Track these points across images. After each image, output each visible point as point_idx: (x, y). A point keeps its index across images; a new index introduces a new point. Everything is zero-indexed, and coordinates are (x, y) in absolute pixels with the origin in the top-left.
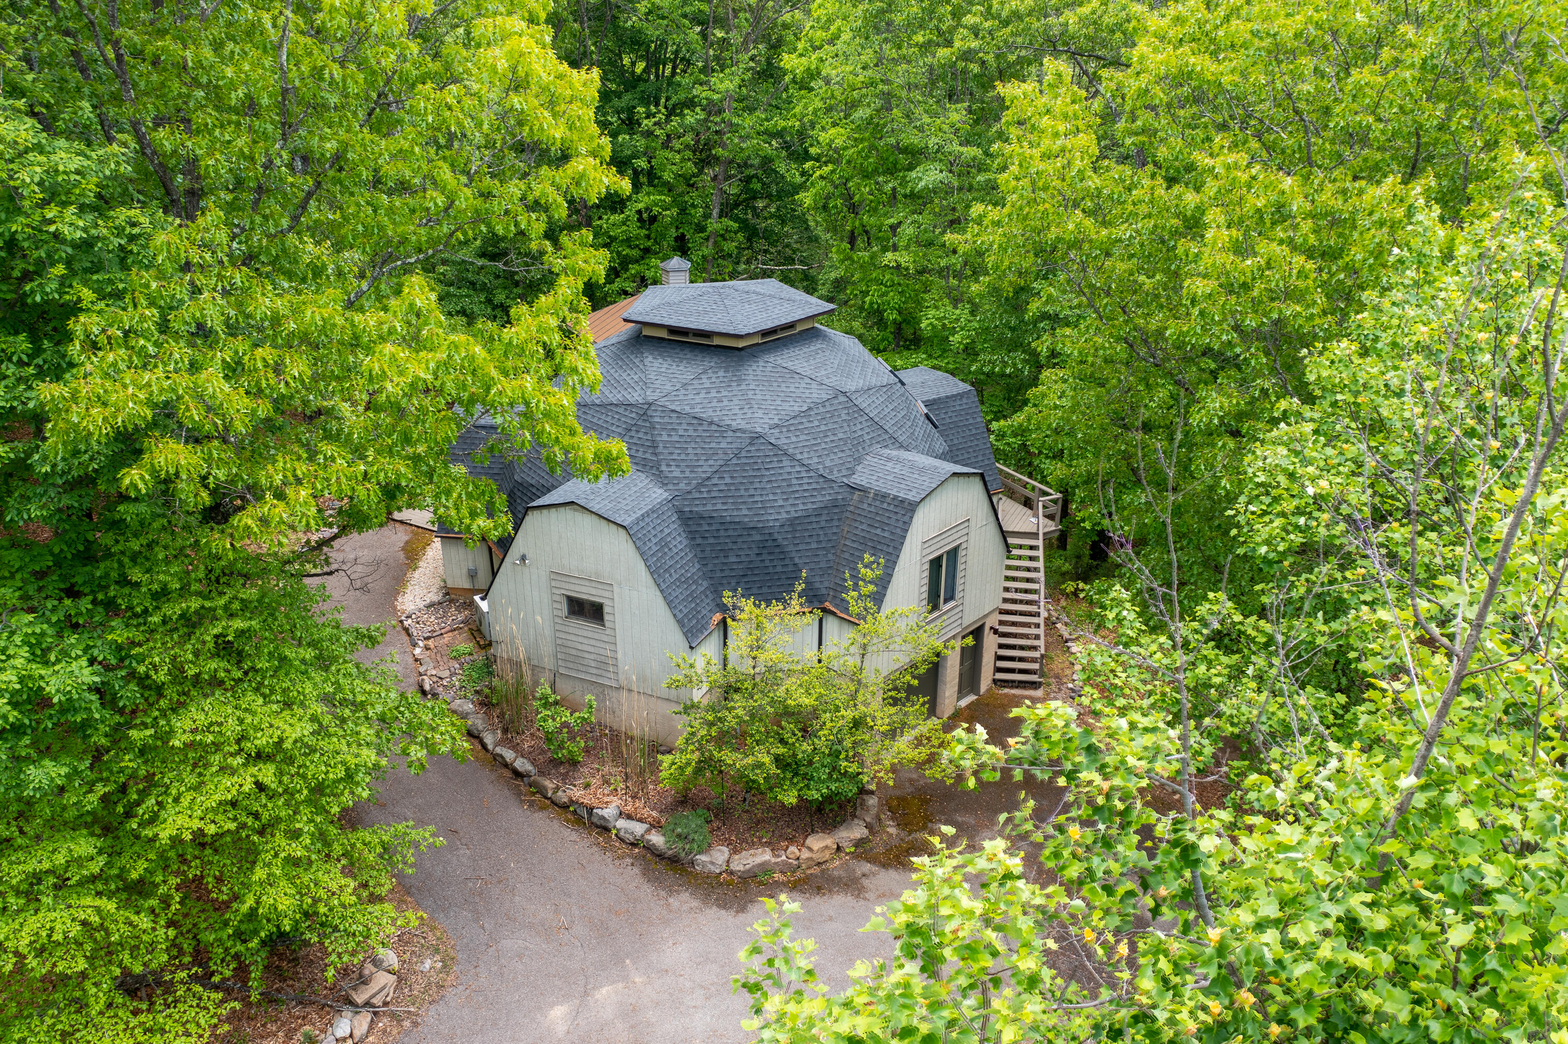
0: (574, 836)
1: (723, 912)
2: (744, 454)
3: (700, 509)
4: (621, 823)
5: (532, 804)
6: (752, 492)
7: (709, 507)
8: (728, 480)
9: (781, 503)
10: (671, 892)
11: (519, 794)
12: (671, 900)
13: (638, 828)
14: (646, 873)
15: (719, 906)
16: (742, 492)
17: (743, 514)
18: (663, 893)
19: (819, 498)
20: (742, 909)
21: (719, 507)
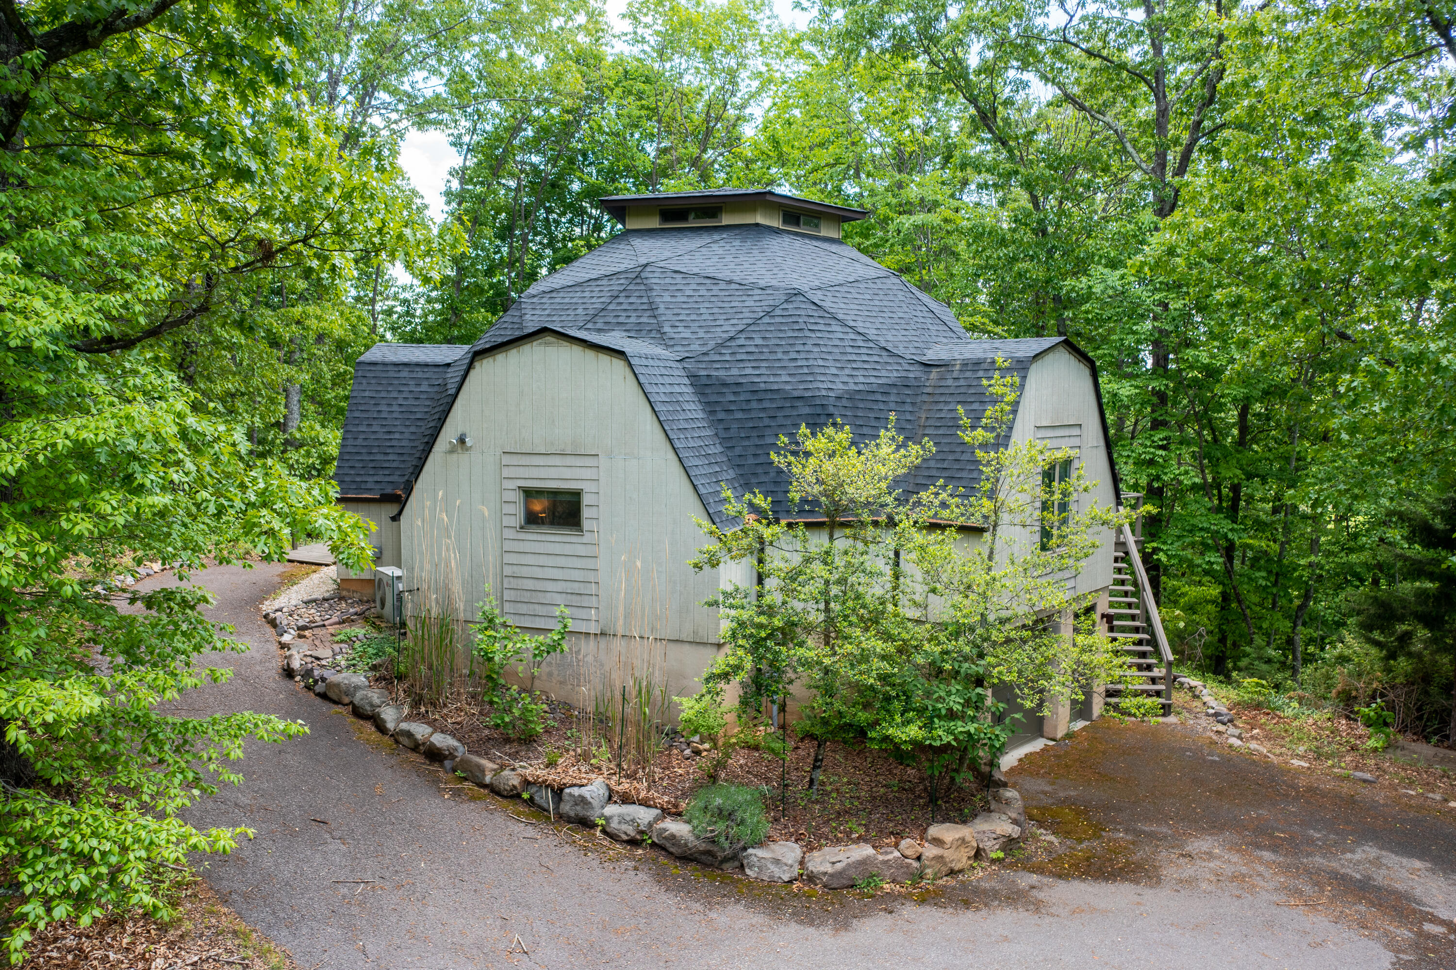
0: (530, 832)
1: (811, 930)
2: (778, 312)
3: (721, 373)
4: (611, 810)
5: (457, 793)
6: (793, 355)
7: (735, 372)
8: (759, 342)
9: (834, 371)
10: (710, 905)
11: (436, 781)
12: (713, 915)
13: (644, 815)
14: (660, 877)
15: (801, 922)
16: (780, 356)
17: (783, 381)
18: (697, 906)
19: (884, 373)
20: (846, 926)
21: (749, 371)
